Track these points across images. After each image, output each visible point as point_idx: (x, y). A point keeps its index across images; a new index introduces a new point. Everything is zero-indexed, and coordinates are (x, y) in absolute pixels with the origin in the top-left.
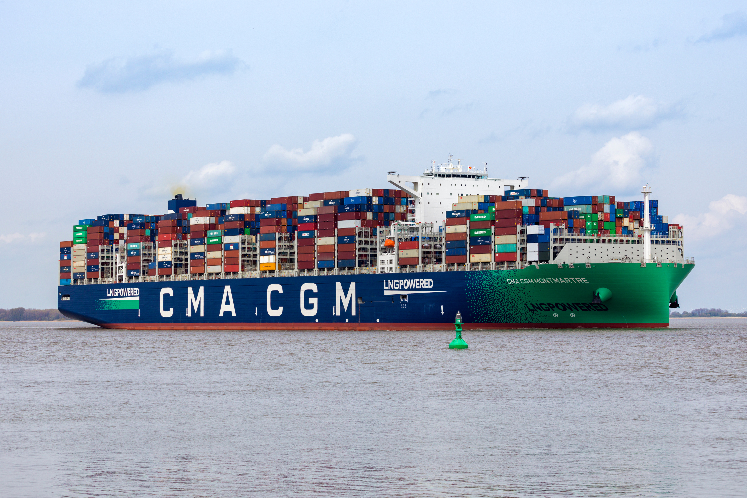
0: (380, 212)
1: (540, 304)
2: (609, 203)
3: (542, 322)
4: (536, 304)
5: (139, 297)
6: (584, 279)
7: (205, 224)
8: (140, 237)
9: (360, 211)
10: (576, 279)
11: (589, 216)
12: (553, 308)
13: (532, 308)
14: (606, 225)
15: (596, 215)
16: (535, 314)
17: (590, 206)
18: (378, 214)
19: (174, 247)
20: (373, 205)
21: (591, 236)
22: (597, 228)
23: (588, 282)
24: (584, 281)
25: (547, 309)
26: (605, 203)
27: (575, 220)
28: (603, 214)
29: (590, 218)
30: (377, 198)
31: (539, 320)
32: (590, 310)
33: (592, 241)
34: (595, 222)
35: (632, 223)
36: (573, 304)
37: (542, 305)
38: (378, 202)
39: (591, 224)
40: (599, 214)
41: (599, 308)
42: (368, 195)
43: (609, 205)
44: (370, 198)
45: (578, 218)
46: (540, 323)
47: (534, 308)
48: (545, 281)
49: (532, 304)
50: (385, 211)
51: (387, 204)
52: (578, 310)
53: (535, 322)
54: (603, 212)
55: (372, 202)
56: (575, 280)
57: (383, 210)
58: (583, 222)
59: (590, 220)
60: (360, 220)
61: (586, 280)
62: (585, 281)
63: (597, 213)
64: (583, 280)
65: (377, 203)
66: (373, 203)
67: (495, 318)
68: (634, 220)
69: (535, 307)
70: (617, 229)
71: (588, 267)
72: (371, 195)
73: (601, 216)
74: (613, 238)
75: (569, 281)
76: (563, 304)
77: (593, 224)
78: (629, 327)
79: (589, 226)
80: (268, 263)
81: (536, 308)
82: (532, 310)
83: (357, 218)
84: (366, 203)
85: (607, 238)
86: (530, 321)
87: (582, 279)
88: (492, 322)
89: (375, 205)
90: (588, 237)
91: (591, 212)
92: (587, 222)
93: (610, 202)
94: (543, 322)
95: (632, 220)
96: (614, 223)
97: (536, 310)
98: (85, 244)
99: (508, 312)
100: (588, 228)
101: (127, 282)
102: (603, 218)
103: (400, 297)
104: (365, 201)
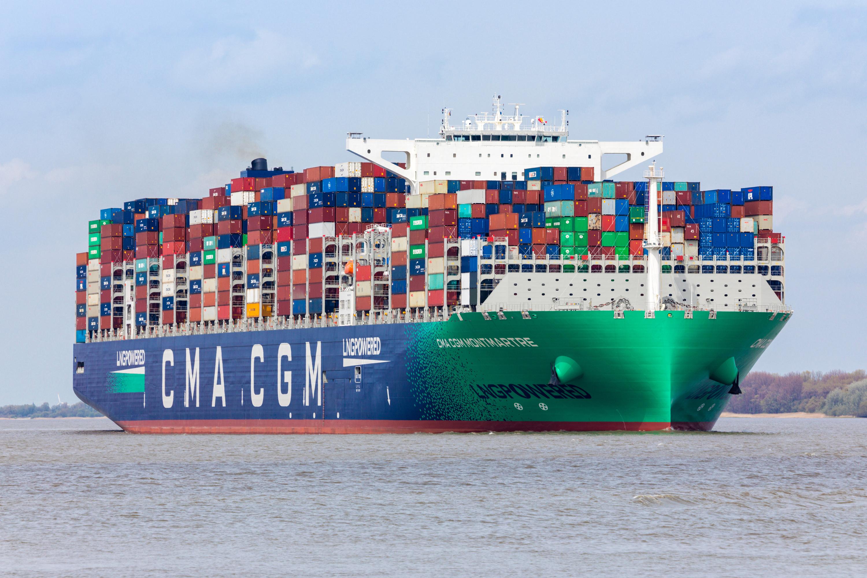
0: (378, 207)
1: (490, 386)
2: (614, 197)
3: (504, 420)
4: (484, 385)
5: (144, 368)
6: (528, 340)
7: (202, 224)
8: (148, 247)
9: (334, 205)
10: (517, 339)
11: (568, 222)
12: (509, 393)
13: (481, 393)
14: (607, 239)
15: (584, 219)
16: (490, 404)
17: (572, 203)
18: (373, 211)
19: (177, 268)
20: (361, 194)
21: (567, 259)
22: (586, 243)
23: (536, 346)
24: (529, 342)
25: (502, 395)
26: (604, 196)
27: (535, 230)
28: (600, 217)
29: (571, 225)
30: (371, 180)
31: (498, 416)
32: (566, 398)
33: (570, 269)
34: (581, 232)
35: (669, 233)
36: (535, 385)
37: (492, 388)
38: (375, 188)
39: (573, 238)
40: (592, 218)
41: (576, 394)
42: (352, 175)
43: (614, 201)
44: (357, 182)
45: (543, 227)
46: (502, 420)
47: (484, 393)
48: (478, 343)
49: (478, 386)
50: (388, 205)
51: (395, 192)
52: (548, 397)
53: (495, 420)
54: (600, 213)
55: (359, 187)
56: (515, 341)
57: (384, 204)
58: (553, 233)
59: (570, 228)
60: (334, 223)
61: (532, 342)
62: (532, 344)
63: (586, 216)
64: (526, 342)
65: (371, 189)
66: (364, 190)
67: (443, 412)
68: (672, 227)
69: (485, 391)
70: (631, 244)
71: (527, 318)
72: (358, 174)
73: (594, 221)
74: (617, 263)
75: (509, 343)
76: (520, 385)
77: (576, 238)
78: (628, 429)
79: (567, 240)
80: (253, 303)
81: (486, 393)
82: (481, 397)
83: (326, 219)
84: (347, 190)
85: (603, 263)
86: (488, 416)
87: (526, 339)
88: (442, 418)
89: (368, 194)
90: (562, 262)
91: (572, 214)
92: (563, 234)
93: (617, 194)
94: (506, 420)
95: (668, 228)
96: (626, 234)
97: (488, 398)
98: (99, 258)
99: (455, 401)
100: (565, 245)
101: (135, 338)
102: (599, 225)
103: (356, 372)
104: (346, 187)
